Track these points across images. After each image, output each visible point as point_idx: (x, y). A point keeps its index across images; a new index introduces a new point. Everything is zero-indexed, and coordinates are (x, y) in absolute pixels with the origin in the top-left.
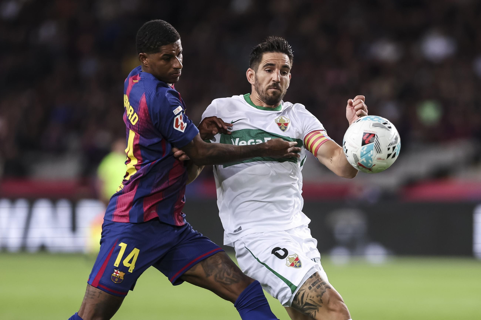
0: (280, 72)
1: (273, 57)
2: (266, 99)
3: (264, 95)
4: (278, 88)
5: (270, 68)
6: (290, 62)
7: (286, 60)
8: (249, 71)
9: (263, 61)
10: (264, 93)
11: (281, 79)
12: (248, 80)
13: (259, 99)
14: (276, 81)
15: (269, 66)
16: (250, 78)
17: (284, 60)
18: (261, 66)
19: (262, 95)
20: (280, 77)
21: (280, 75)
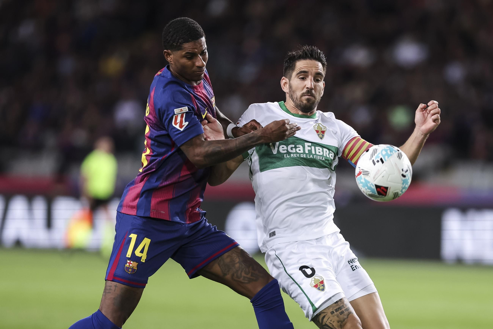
0: (314, 80)
1: (306, 64)
2: (300, 106)
3: (298, 102)
4: (312, 95)
5: (304, 75)
6: (323, 70)
7: (320, 67)
8: (283, 80)
9: (296, 69)
10: (299, 100)
11: (315, 86)
12: (282, 89)
13: (294, 107)
14: (310, 88)
15: (303, 73)
16: (284, 86)
17: (318, 68)
18: (294, 74)
19: (297, 102)
20: (313, 84)
21: (314, 82)
